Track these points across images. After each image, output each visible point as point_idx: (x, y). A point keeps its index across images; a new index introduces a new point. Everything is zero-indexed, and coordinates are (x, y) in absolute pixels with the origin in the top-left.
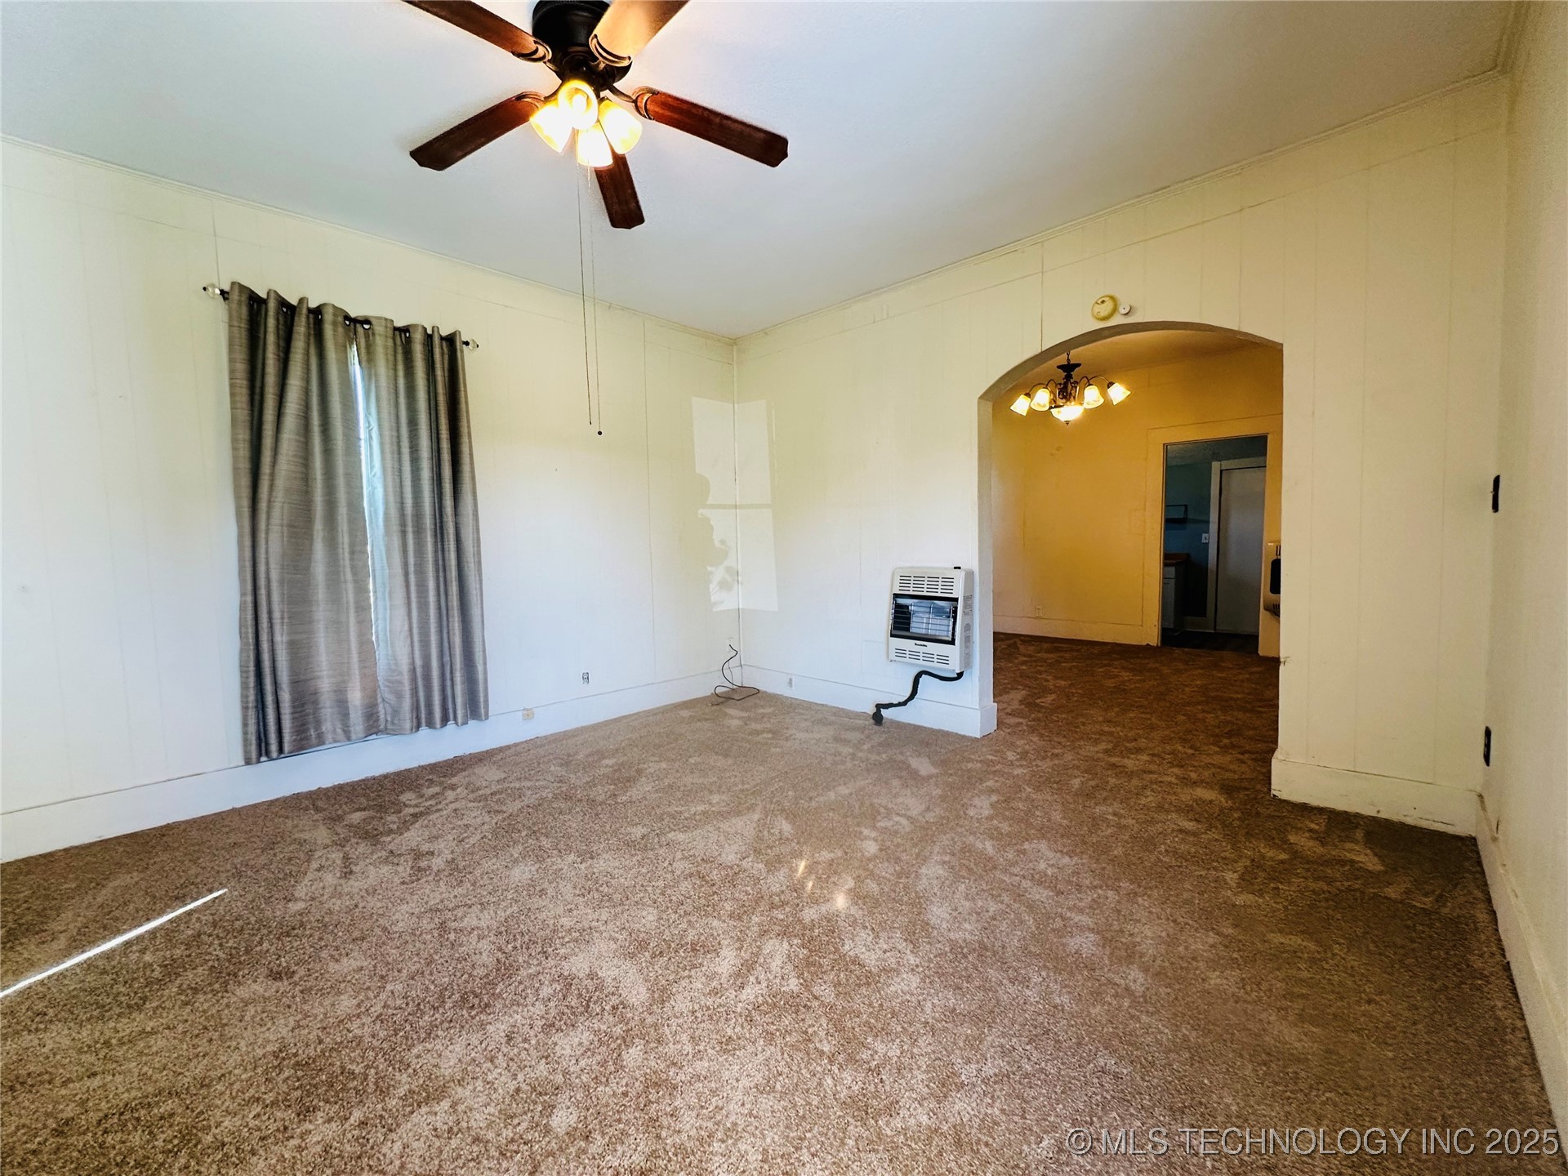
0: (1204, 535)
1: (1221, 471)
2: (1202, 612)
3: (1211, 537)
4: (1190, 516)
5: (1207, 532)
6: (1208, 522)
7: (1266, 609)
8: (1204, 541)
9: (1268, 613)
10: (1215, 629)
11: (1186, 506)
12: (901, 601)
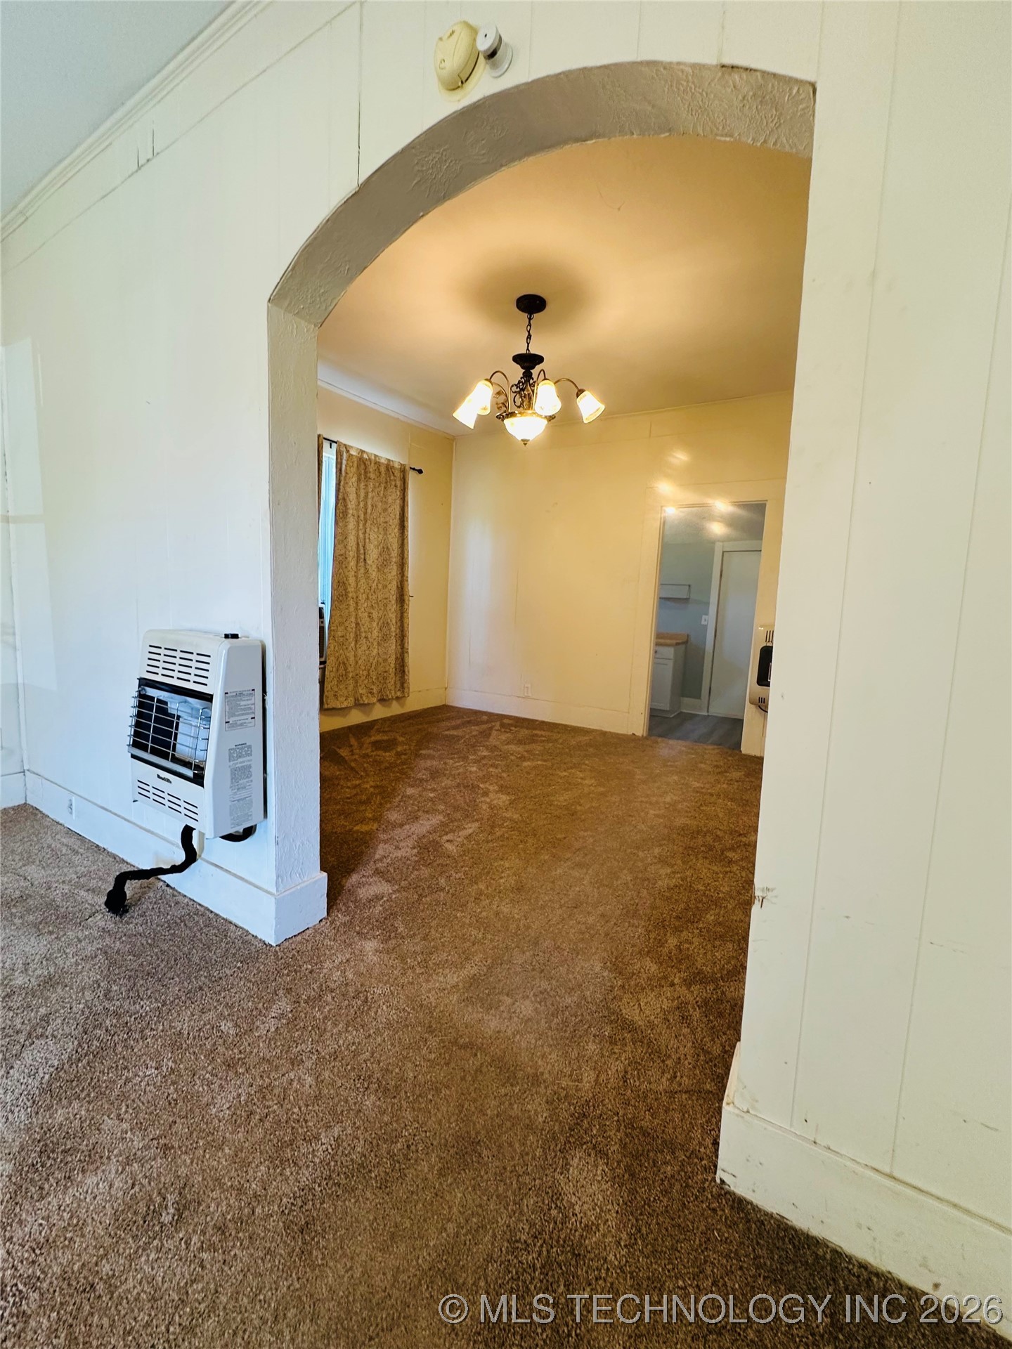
0: (704, 617)
1: (723, 552)
2: (698, 696)
3: (709, 620)
4: (692, 596)
5: (707, 614)
6: (708, 603)
7: (752, 703)
8: (703, 623)
9: (752, 706)
10: (708, 711)
11: (689, 586)
12: (151, 692)
